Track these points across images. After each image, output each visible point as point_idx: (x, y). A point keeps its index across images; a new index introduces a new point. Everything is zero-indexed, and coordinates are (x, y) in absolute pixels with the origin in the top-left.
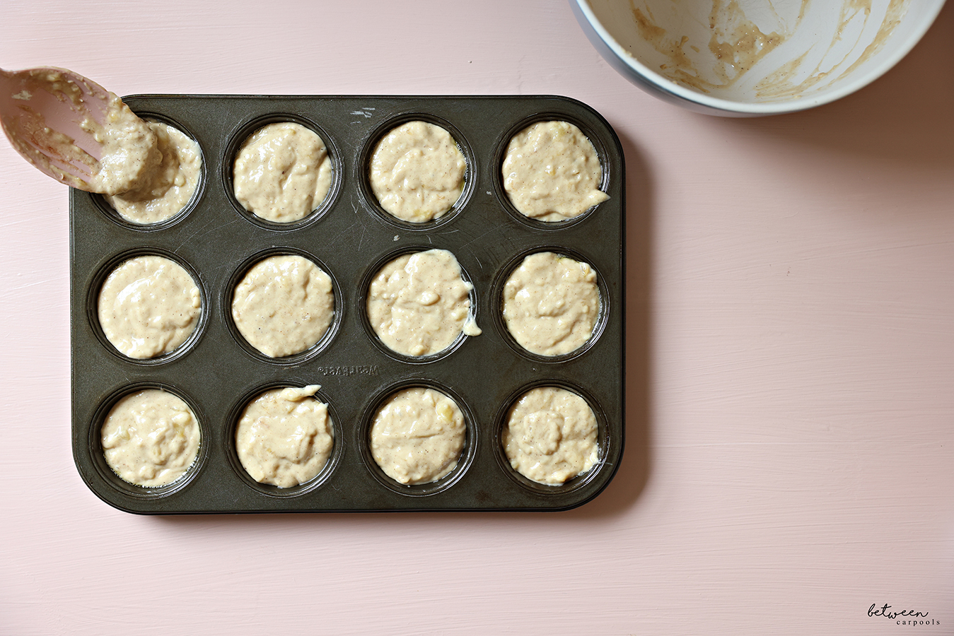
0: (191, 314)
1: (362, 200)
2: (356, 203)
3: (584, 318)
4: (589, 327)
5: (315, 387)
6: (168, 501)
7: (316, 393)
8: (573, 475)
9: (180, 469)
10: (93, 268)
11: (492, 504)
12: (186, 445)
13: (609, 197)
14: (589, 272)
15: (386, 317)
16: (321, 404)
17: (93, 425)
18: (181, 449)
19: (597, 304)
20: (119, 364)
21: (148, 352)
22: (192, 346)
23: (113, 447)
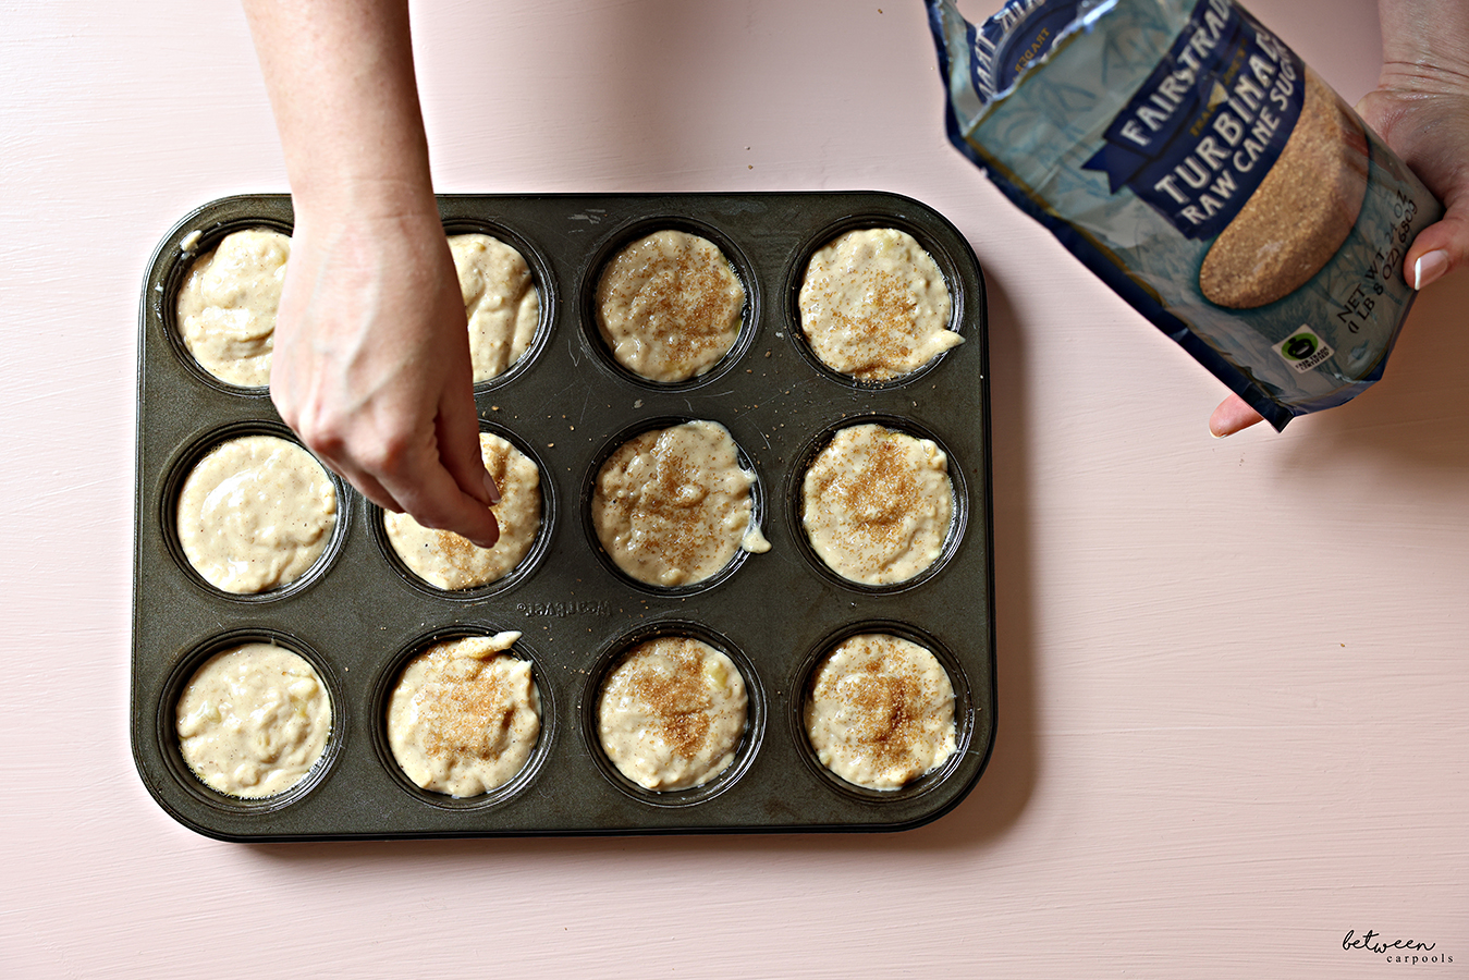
0: (321, 524)
1: (585, 348)
2: (576, 350)
3: (930, 525)
4: (938, 540)
5: (512, 635)
6: (279, 817)
7: (514, 644)
8: (917, 774)
9: (300, 769)
10: (172, 453)
11: (790, 819)
12: (309, 730)
13: (963, 340)
14: (935, 454)
15: (622, 526)
16: (522, 662)
17: (166, 697)
18: (302, 738)
19: (948, 504)
20: (207, 601)
21: (253, 583)
22: (322, 571)
23: (195, 735)
